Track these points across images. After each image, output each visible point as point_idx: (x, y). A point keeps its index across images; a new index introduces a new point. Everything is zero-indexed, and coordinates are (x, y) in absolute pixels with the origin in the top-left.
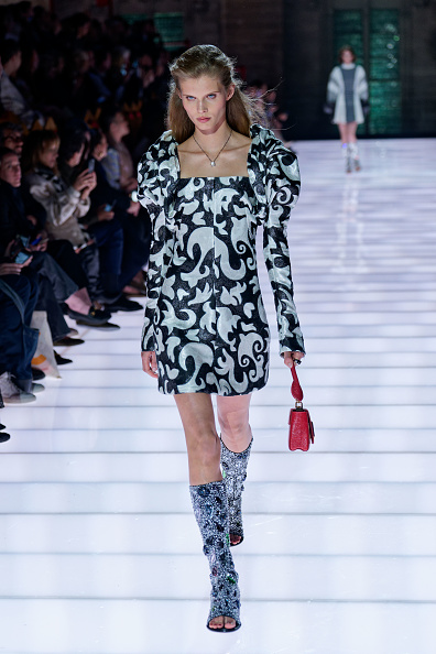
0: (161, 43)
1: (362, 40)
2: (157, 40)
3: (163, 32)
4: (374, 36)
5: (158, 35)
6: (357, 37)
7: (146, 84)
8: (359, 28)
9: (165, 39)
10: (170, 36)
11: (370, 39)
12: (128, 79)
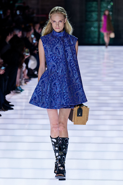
6: (95, 3)
11: (101, 4)
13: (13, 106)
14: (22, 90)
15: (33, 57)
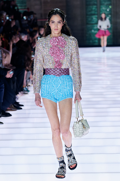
0: (18, 9)
1: (97, 8)
2: (16, 8)
3: (18, 5)
4: (102, 6)
5: (17, 6)
6: (95, 6)
7: (12, 26)
8: (96, 3)
9: (19, 8)
10: (21, 6)
11: (100, 8)
12: (4, 23)
13: (23, 106)
14: (28, 91)
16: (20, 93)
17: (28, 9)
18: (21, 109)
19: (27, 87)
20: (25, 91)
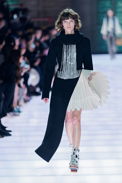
0: (8, 5)
5: (7, 1)
9: (10, 3)
13: (11, 131)
14: (19, 112)
15: (33, 70)
16: (8, 114)
17: (21, 5)
18: (10, 135)
19: (18, 107)
20: (15, 112)
